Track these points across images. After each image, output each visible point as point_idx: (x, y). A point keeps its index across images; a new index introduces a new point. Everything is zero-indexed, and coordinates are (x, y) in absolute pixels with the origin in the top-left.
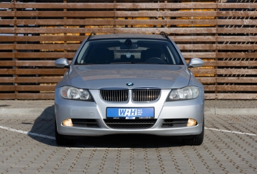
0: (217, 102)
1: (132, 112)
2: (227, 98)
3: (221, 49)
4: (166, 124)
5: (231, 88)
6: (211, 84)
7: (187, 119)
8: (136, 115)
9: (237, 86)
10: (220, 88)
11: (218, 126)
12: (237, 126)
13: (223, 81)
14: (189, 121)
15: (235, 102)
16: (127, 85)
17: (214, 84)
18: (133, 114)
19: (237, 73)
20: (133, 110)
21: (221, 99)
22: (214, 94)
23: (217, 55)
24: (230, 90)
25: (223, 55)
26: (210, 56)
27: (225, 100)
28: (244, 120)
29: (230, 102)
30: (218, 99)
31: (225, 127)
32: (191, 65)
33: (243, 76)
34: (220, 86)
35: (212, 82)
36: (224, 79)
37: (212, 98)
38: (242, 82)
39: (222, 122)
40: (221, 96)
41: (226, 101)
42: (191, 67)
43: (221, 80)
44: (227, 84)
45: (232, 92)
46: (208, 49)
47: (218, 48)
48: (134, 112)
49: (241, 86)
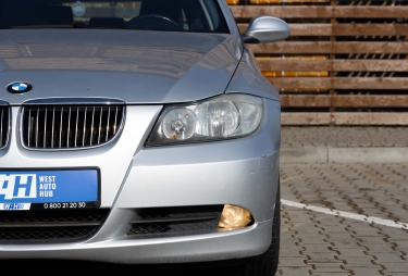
0: (334, 131)
1: (17, 185)
2: (356, 122)
3: (343, 15)
4: (145, 226)
5: (364, 101)
6: (322, 92)
7: (220, 208)
8: (33, 195)
9: (377, 97)
10: (341, 99)
11: (332, 197)
12: (380, 198)
13: (346, 86)
14: (227, 212)
15: (372, 130)
16: (10, 89)
17: (327, 92)
18: (22, 192)
19: (377, 69)
20: (24, 178)
21: (343, 126)
22: (328, 114)
23: (333, 28)
24: (361, 104)
25: (348, 29)
26: (320, 32)
27: (352, 126)
28: (396, 178)
29: (362, 132)
30: (336, 126)
31: (350, 202)
32: (251, 34)
33: (388, 74)
34: (340, 96)
35: (324, 87)
36: (348, 82)
37: (322, 122)
38: (388, 87)
39: (343, 184)
40: (343, 117)
41: (353, 130)
42: (254, 41)
43: (343, 83)
44: (356, 91)
45: (365, 109)
46: (314, 15)
47: (337, 15)
48: (28, 186)
49: (385, 97)
